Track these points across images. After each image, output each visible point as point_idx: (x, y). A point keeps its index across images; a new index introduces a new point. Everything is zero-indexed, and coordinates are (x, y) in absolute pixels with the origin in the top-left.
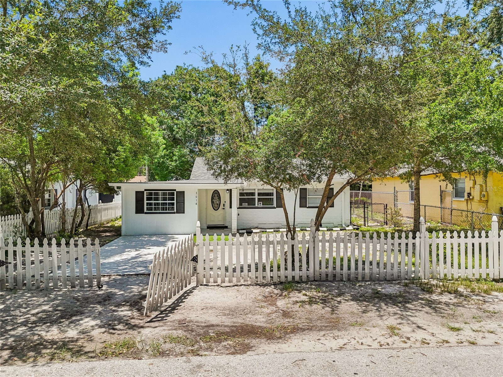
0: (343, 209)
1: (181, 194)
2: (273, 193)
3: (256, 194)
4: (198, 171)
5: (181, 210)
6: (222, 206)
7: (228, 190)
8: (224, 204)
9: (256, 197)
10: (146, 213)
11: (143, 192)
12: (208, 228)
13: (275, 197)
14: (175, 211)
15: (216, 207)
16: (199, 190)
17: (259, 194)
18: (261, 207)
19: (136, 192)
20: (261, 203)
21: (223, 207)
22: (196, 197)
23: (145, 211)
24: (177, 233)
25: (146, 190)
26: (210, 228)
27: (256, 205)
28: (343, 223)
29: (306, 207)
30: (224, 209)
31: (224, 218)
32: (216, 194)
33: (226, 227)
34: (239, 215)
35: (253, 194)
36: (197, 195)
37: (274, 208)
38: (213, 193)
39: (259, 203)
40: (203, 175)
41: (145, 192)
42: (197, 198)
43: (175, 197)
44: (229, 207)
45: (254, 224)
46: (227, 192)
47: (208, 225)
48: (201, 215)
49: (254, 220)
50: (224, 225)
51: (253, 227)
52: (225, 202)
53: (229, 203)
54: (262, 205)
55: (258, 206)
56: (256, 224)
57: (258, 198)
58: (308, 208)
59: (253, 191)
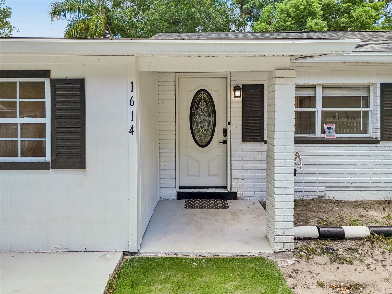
2: (369, 98)
3: (319, 102)
6: (218, 136)
7: (237, 88)
8: (225, 132)
9: (319, 108)
13: (374, 109)
14: (48, 158)
15: (202, 136)
18: (331, 137)
21: (223, 138)
22: (132, 103)
26: (188, 195)
27: (319, 133)
30: (225, 142)
31: (227, 169)
32: (203, 102)
35: (309, 101)
38: (196, 97)
39: (326, 126)
43: (48, 100)
44: (240, 136)
45: (313, 189)
46: (238, 93)
47: (181, 188)
48: (162, 159)
49: (314, 176)
50: (226, 187)
51: (308, 193)
52: (229, 123)
53: (240, 127)
54: (334, 134)
55: (323, 135)
56: (320, 189)
57: (324, 114)
59: (309, 94)
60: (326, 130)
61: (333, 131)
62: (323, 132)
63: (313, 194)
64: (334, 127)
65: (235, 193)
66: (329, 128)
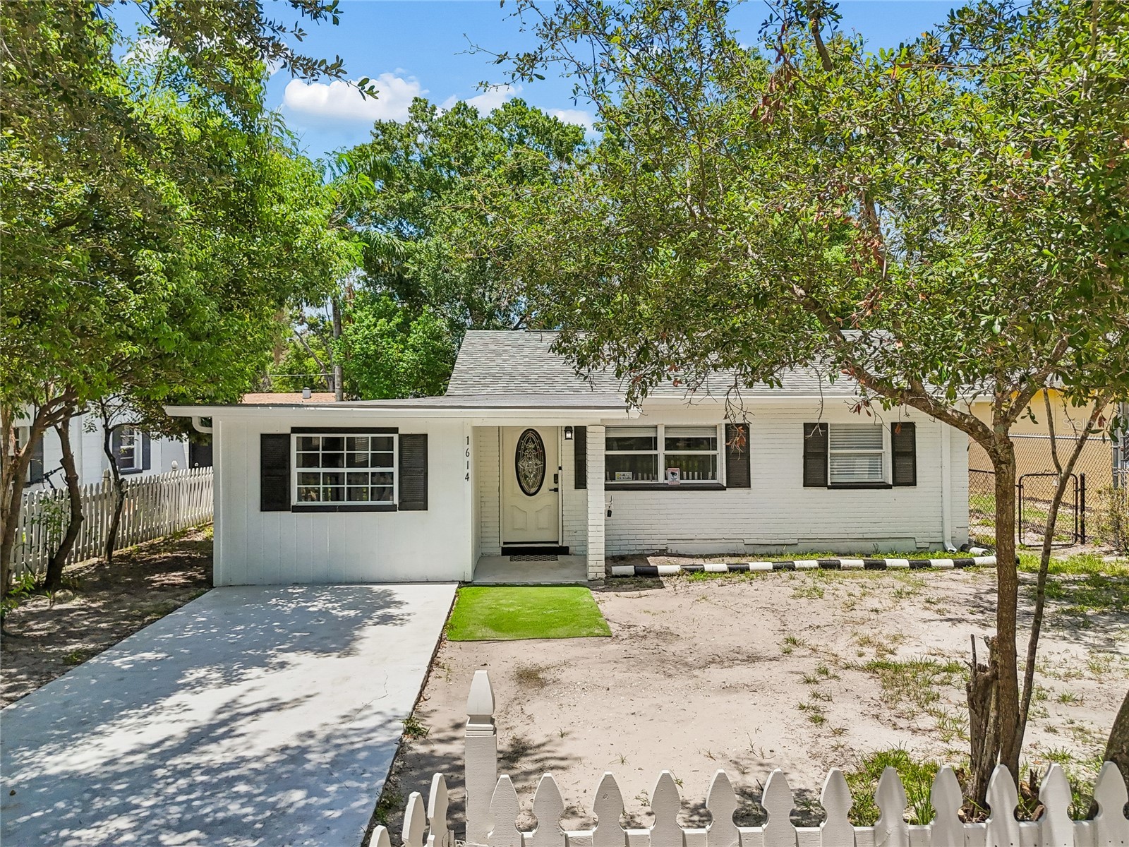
0: (946, 494)
1: (416, 445)
2: (715, 440)
3: (661, 444)
4: (472, 369)
5: (415, 498)
6: (548, 482)
7: (568, 429)
8: (556, 476)
9: (661, 452)
10: (297, 509)
11: (287, 437)
12: (506, 552)
13: (721, 452)
14: (396, 501)
15: (529, 483)
16: (477, 430)
17: (671, 443)
18: (675, 483)
19: (262, 435)
20: (678, 471)
21: (554, 486)
22: (467, 454)
23: (294, 501)
24: (401, 577)
25: (295, 430)
26: (513, 551)
27: (661, 479)
28: (948, 536)
29: (824, 484)
30: (556, 490)
31: (558, 520)
32: (530, 444)
33: (564, 551)
34: (609, 514)
35: (650, 443)
36: (470, 447)
37: (720, 488)
38: (522, 437)
39: (670, 471)
40: (488, 381)
41: (294, 438)
42: (469, 459)
43: (396, 452)
44: (573, 483)
45: (654, 542)
46: (569, 435)
47: (505, 543)
48: (484, 509)
49: (654, 527)
50: (557, 542)
51: (649, 547)
52: (560, 468)
53: (573, 473)
54: (678, 479)
55: (666, 482)
56: (662, 542)
57: (667, 457)
58: (829, 488)
59: (651, 434)
60: (670, 476)
61: (678, 477)
62: (666, 478)
63: (654, 547)
64: (678, 473)
65: (567, 548)
66: (673, 474)
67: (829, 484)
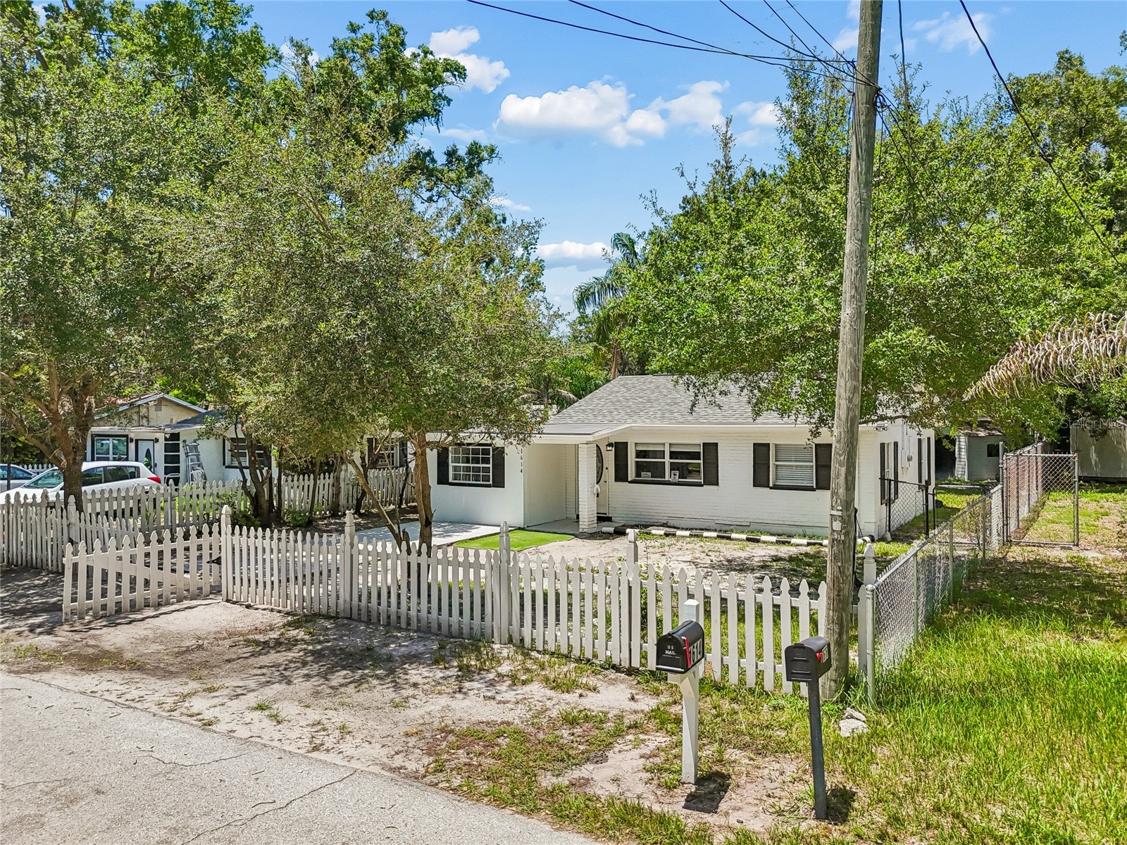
1: (500, 453)
2: (700, 453)
3: (667, 455)
5: (499, 482)
6: (603, 477)
7: (609, 445)
8: (605, 473)
9: (667, 460)
10: (452, 484)
17: (673, 455)
18: (675, 481)
20: (677, 473)
21: (606, 479)
22: (521, 458)
23: (451, 480)
27: (667, 478)
29: (767, 486)
31: (607, 501)
33: (610, 519)
36: (523, 454)
37: (700, 485)
39: (673, 472)
41: (450, 448)
42: (523, 461)
43: (491, 456)
52: (607, 468)
54: (677, 478)
55: (670, 479)
58: (771, 488)
59: (660, 448)
60: (673, 476)
67: (771, 485)
